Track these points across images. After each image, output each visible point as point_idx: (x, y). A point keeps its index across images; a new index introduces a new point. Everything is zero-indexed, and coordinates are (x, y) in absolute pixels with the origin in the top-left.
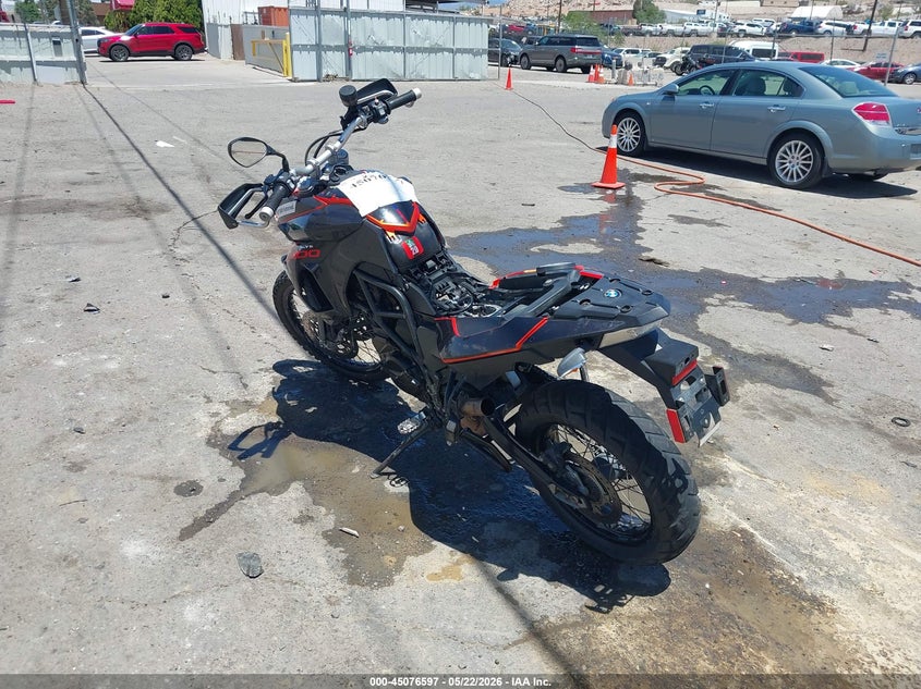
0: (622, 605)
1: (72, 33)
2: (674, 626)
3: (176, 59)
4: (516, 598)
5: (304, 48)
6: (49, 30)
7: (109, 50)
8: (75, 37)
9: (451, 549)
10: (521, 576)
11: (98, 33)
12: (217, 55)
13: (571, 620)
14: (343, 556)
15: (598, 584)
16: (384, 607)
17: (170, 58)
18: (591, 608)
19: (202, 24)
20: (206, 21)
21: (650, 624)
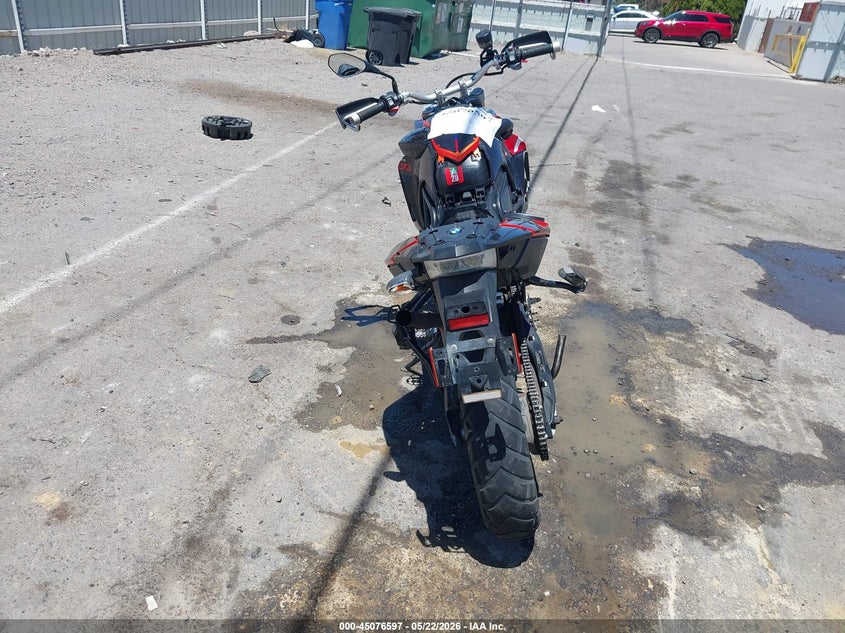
0: (446, 550)
1: (604, 12)
2: (465, 593)
3: (702, 46)
4: (377, 491)
5: (822, 46)
6: (588, 9)
7: (645, 32)
8: (606, 16)
9: (383, 437)
10: (404, 483)
11: (644, 17)
12: (742, 46)
13: (392, 530)
14: (314, 401)
15: (450, 526)
16: (291, 440)
17: (697, 44)
18: (419, 534)
19: (741, 16)
20: (746, 13)
21: (446, 576)
